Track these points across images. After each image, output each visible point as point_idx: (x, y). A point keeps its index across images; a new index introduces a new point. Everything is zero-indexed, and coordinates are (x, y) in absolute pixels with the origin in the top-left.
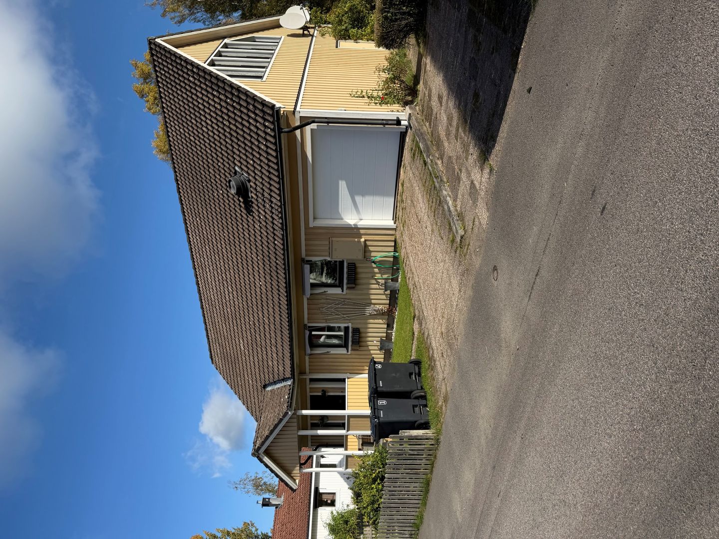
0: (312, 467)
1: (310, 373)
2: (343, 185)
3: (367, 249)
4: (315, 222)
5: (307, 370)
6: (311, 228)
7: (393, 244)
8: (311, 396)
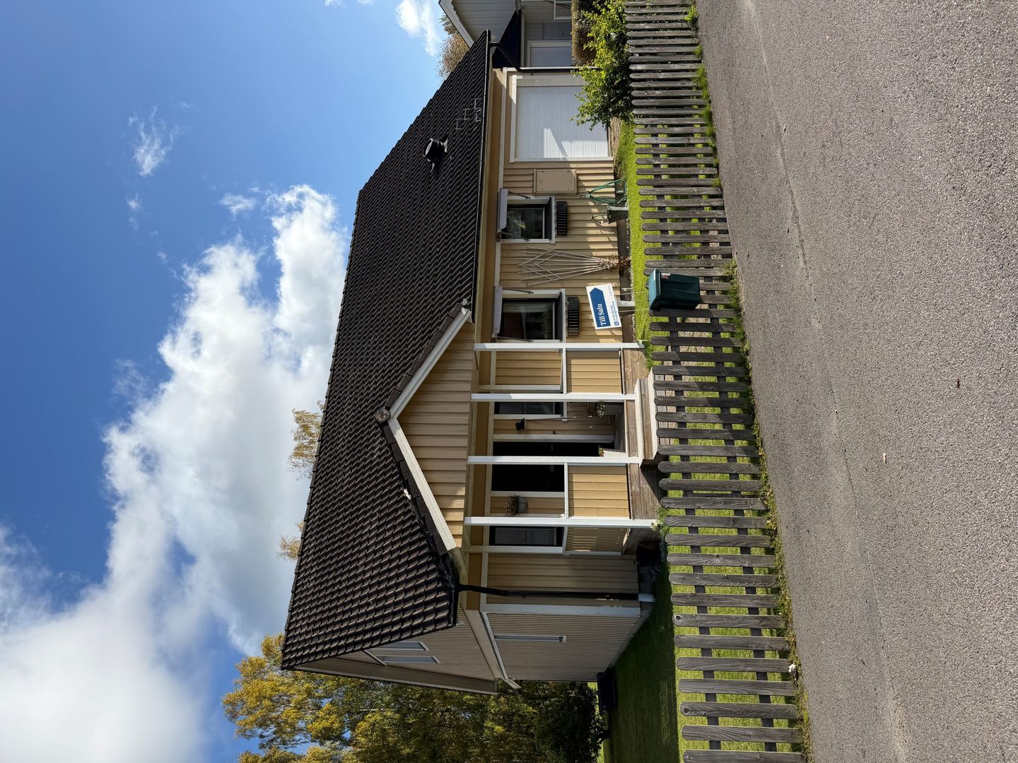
2: (548, 133)
3: (580, 185)
6: (512, 163)
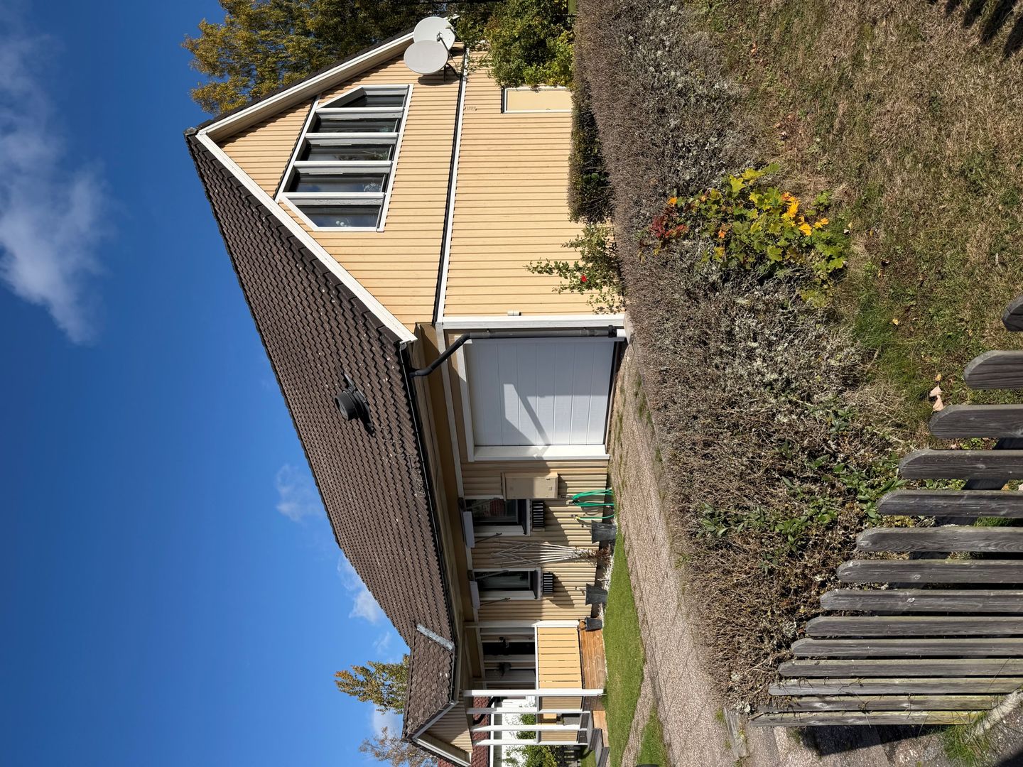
0: (490, 724)
1: (479, 620)
3: (562, 485)
4: (476, 456)
5: (476, 618)
6: (472, 463)
7: (605, 477)
8: (483, 643)
